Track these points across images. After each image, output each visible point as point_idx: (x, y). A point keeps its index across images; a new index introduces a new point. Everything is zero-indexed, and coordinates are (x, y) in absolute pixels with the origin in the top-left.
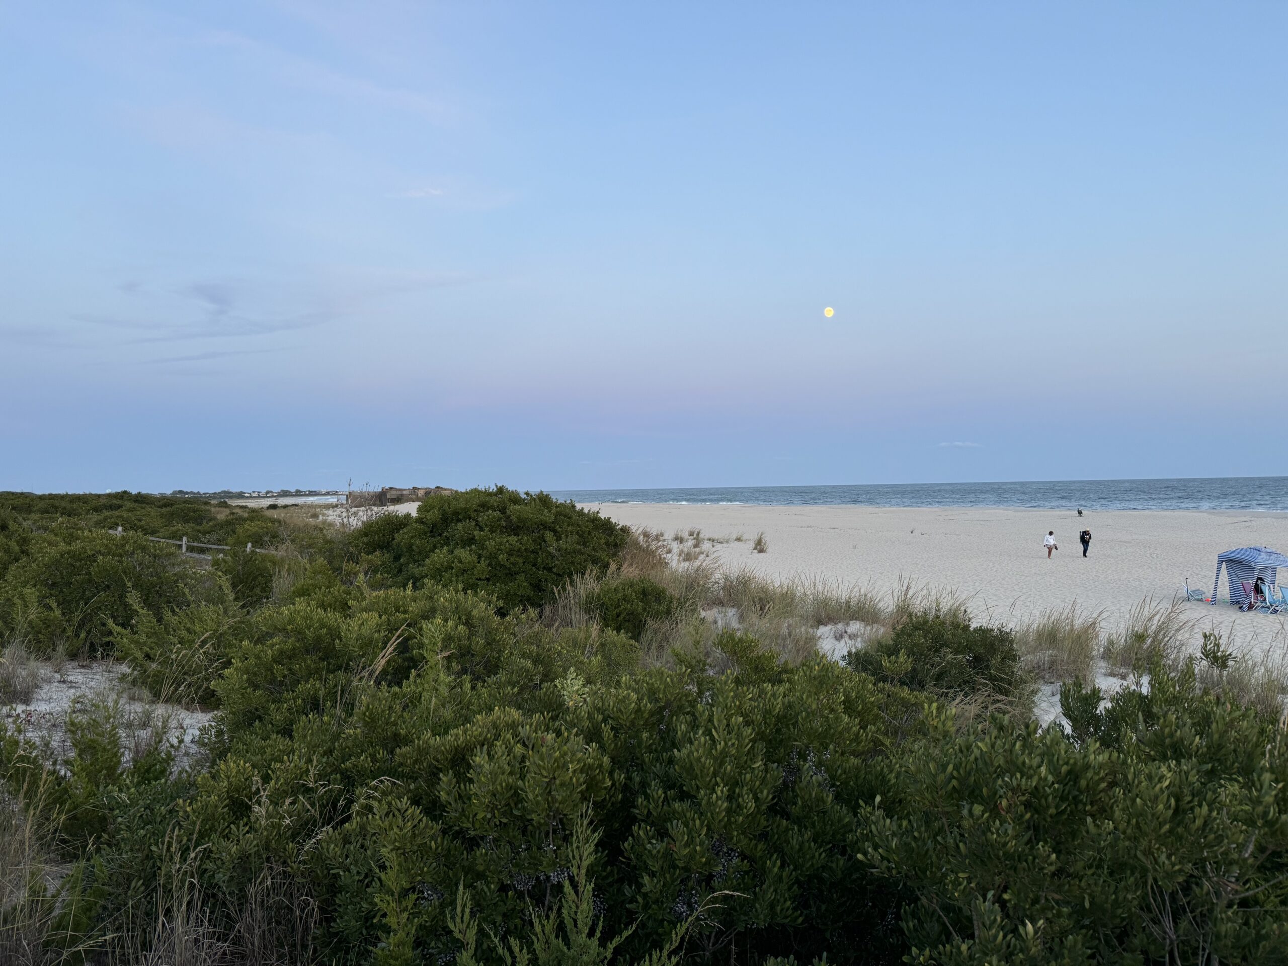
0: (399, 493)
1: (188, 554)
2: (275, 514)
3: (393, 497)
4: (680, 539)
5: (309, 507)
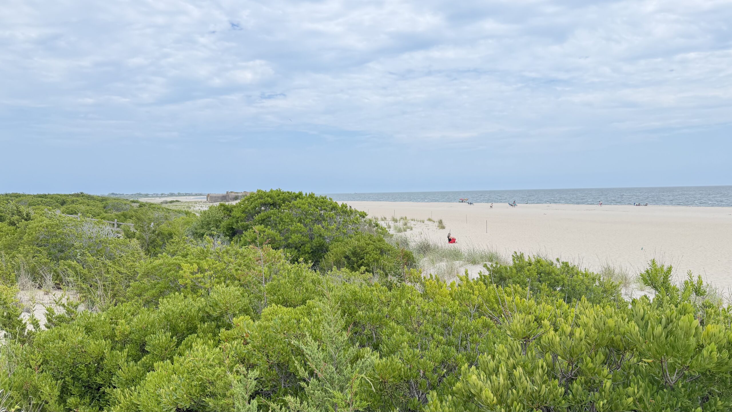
0: (236, 194)
2: (166, 206)
3: (233, 197)
5: (186, 202)
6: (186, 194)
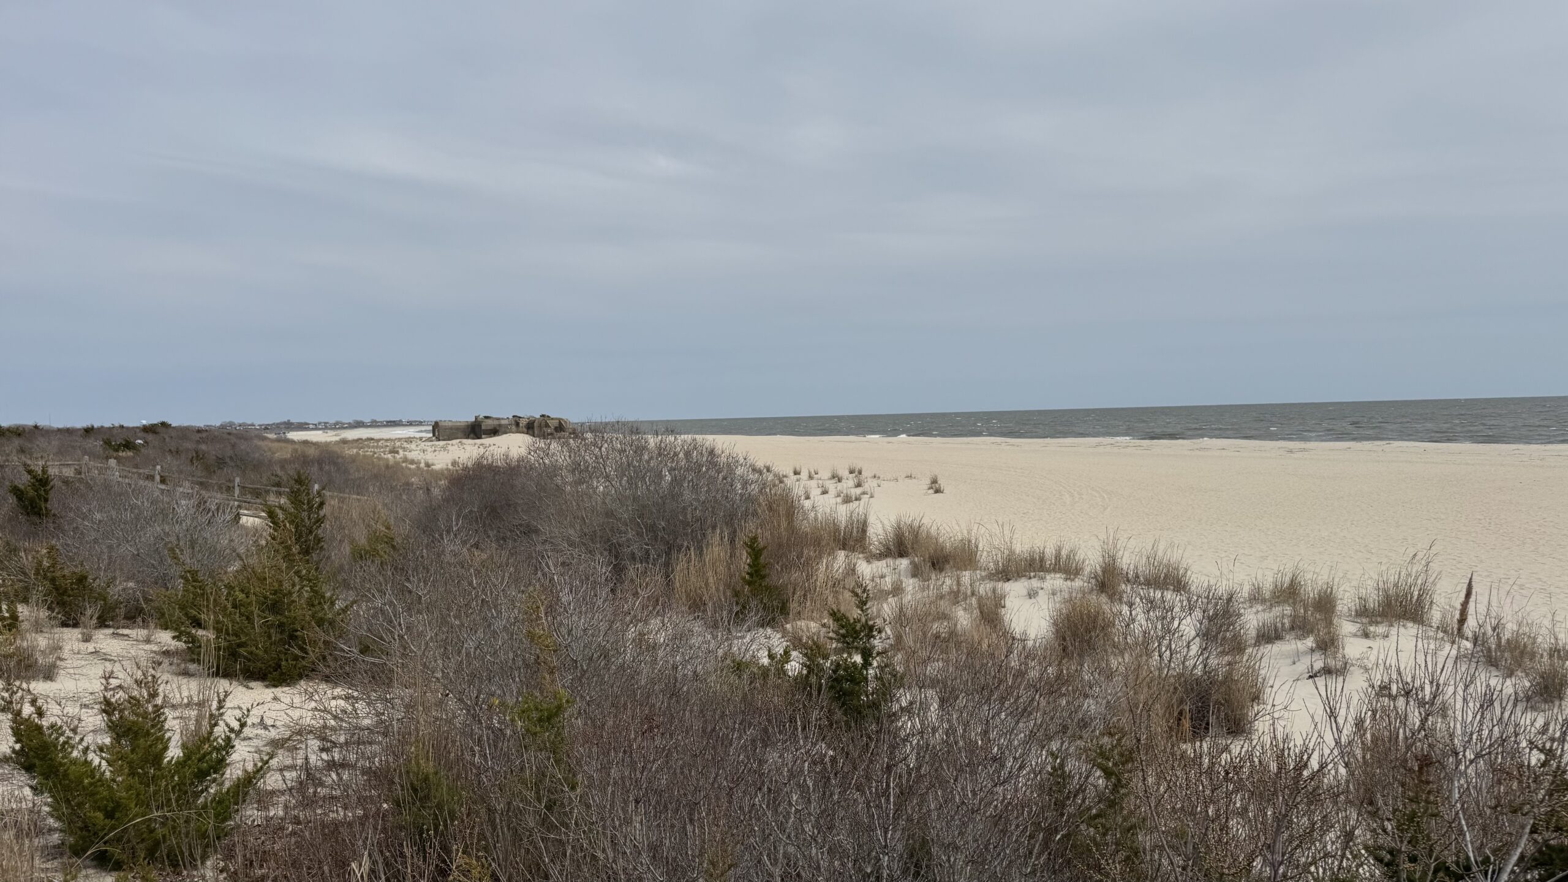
0: (496, 422)
2: (345, 450)
3: (489, 428)
4: (837, 478)
5: (387, 440)
6: (388, 422)
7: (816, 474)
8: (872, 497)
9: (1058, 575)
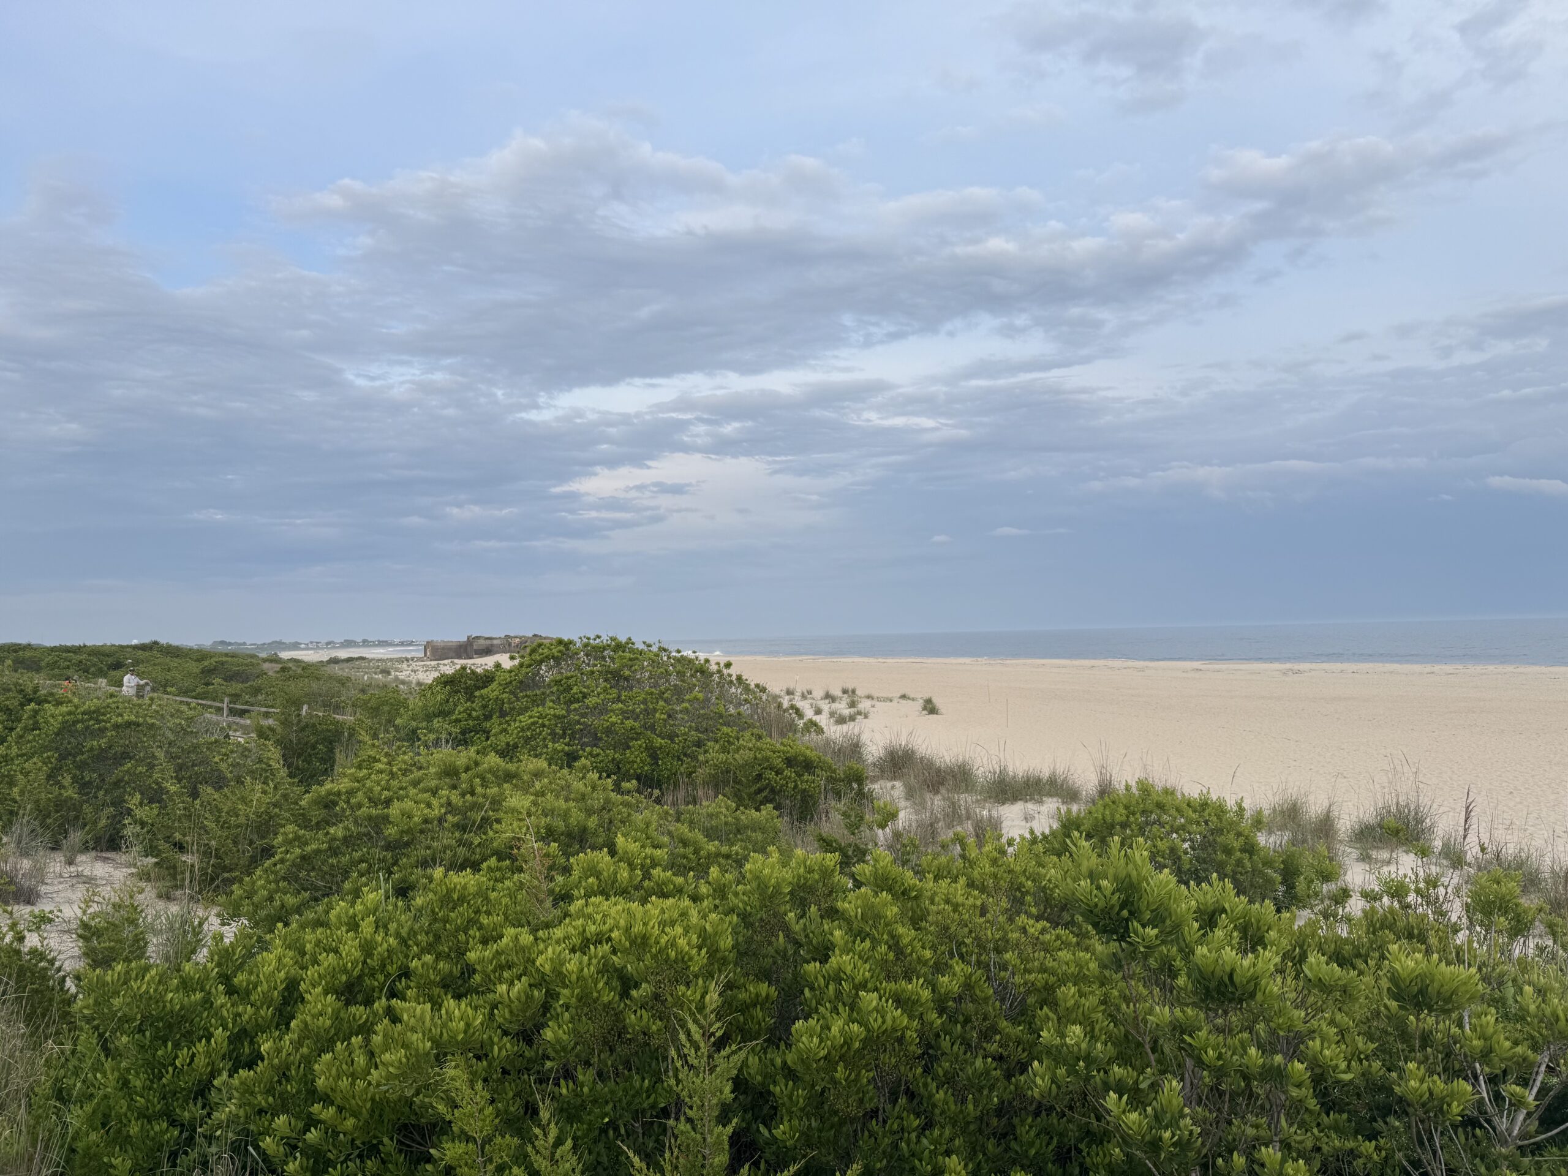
0: (488, 642)
1: (231, 719)
2: (336, 669)
3: (479, 647)
5: (379, 660)
6: (379, 642)
7: (810, 692)
8: (866, 717)
9: (1055, 799)
